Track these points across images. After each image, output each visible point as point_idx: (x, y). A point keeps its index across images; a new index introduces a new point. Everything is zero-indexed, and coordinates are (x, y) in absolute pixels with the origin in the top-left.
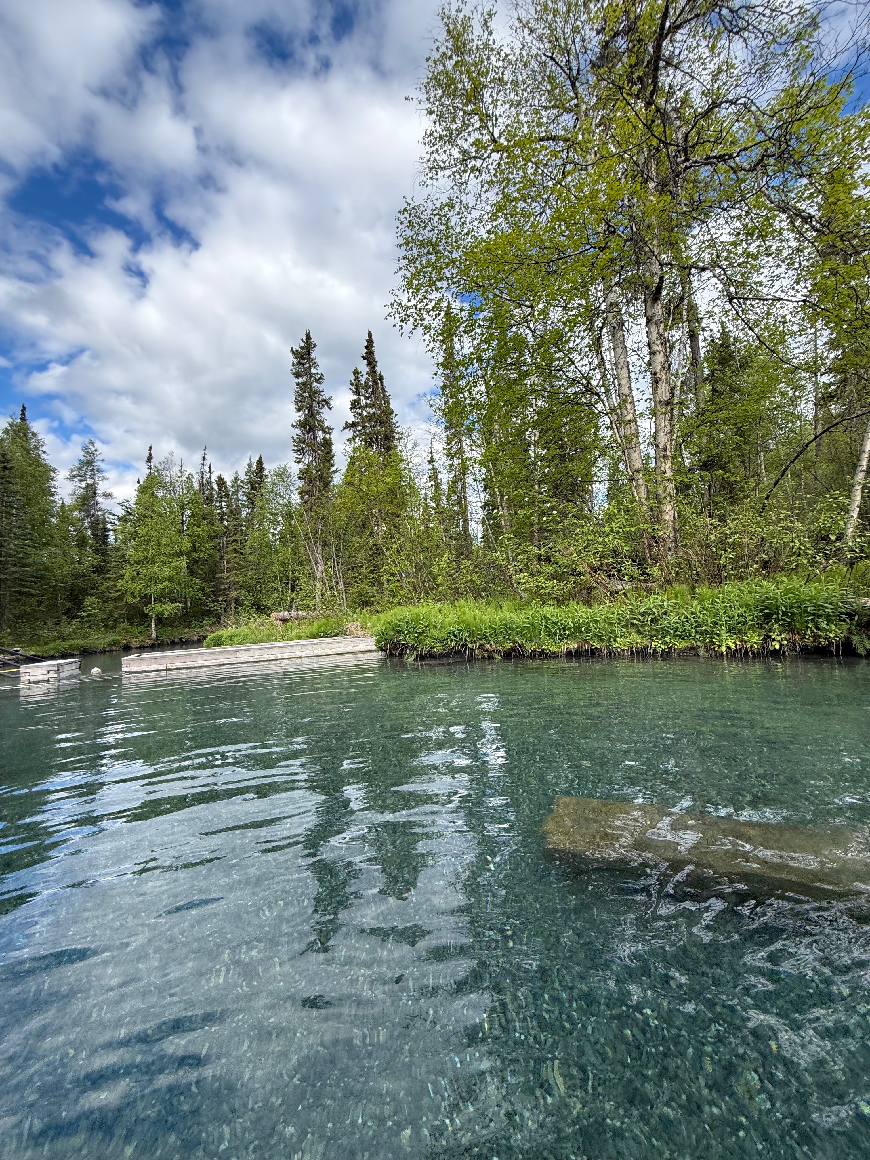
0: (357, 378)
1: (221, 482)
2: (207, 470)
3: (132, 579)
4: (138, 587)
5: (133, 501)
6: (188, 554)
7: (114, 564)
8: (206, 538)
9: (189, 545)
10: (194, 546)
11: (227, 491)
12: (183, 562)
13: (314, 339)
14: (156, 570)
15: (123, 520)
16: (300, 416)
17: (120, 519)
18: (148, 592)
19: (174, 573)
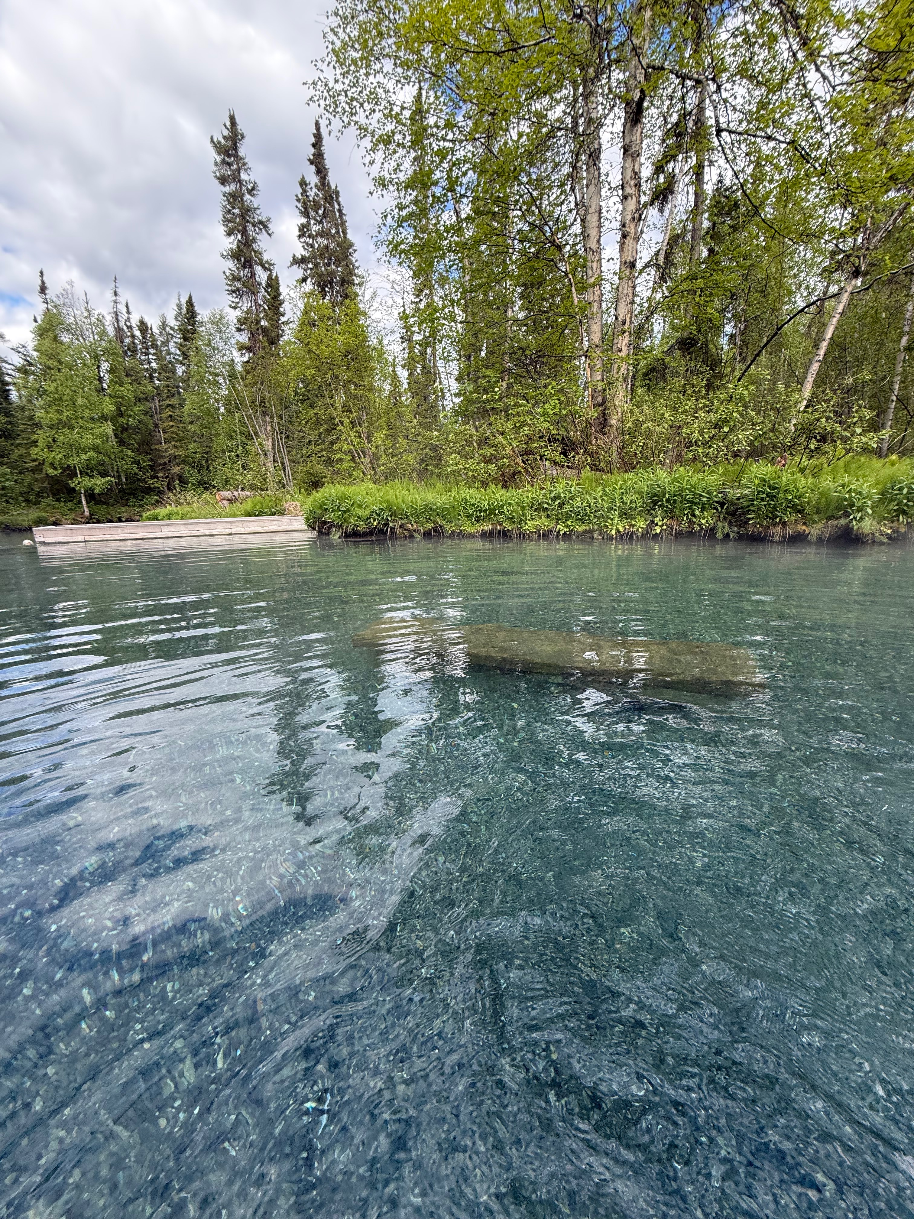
0: (304, 191)
1: (143, 327)
2: (124, 310)
3: (49, 447)
4: (57, 456)
5: (31, 346)
6: (113, 419)
7: (22, 427)
8: (133, 399)
9: (113, 408)
10: (118, 409)
11: (154, 341)
12: (108, 429)
13: (241, 127)
14: (76, 436)
15: (23, 370)
16: (230, 243)
17: (19, 370)
18: (70, 462)
19: (98, 441)
